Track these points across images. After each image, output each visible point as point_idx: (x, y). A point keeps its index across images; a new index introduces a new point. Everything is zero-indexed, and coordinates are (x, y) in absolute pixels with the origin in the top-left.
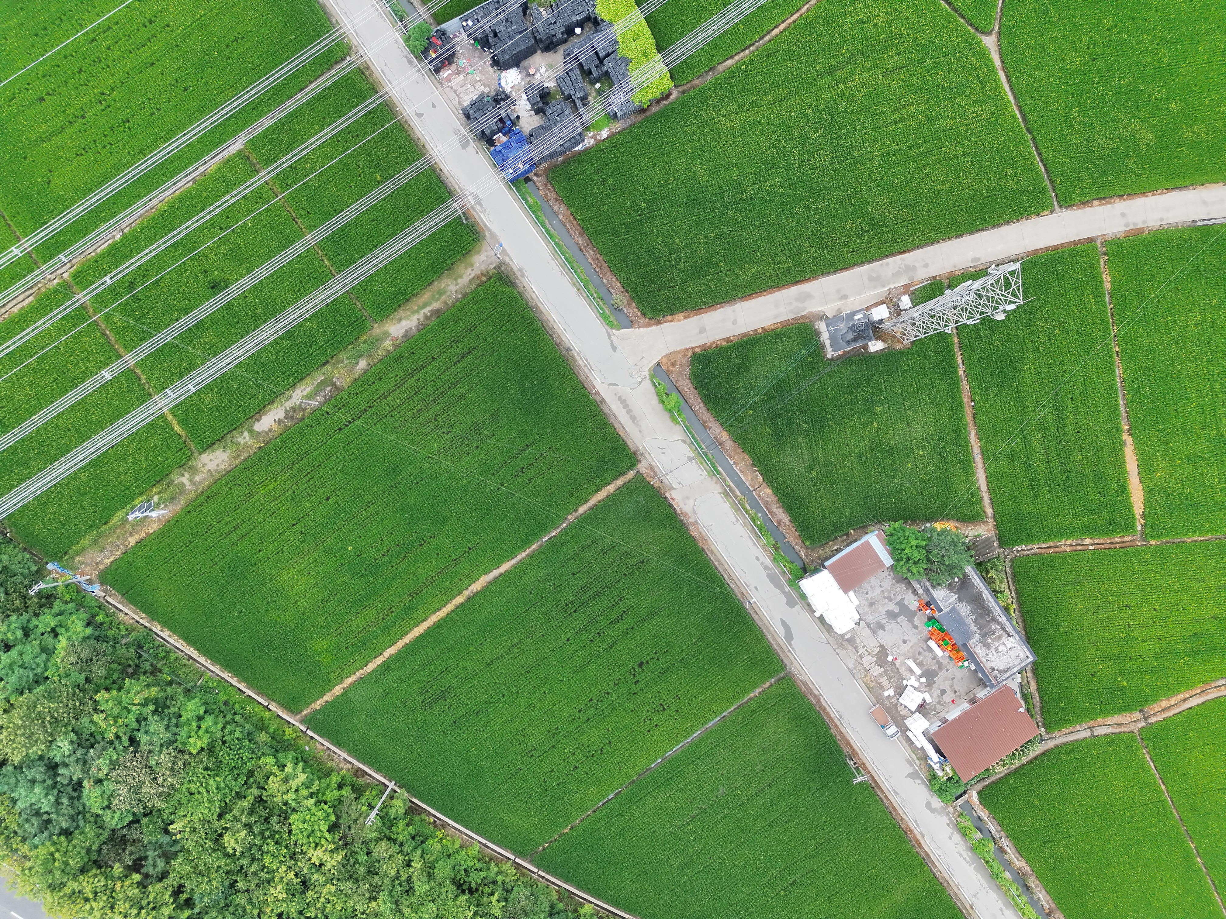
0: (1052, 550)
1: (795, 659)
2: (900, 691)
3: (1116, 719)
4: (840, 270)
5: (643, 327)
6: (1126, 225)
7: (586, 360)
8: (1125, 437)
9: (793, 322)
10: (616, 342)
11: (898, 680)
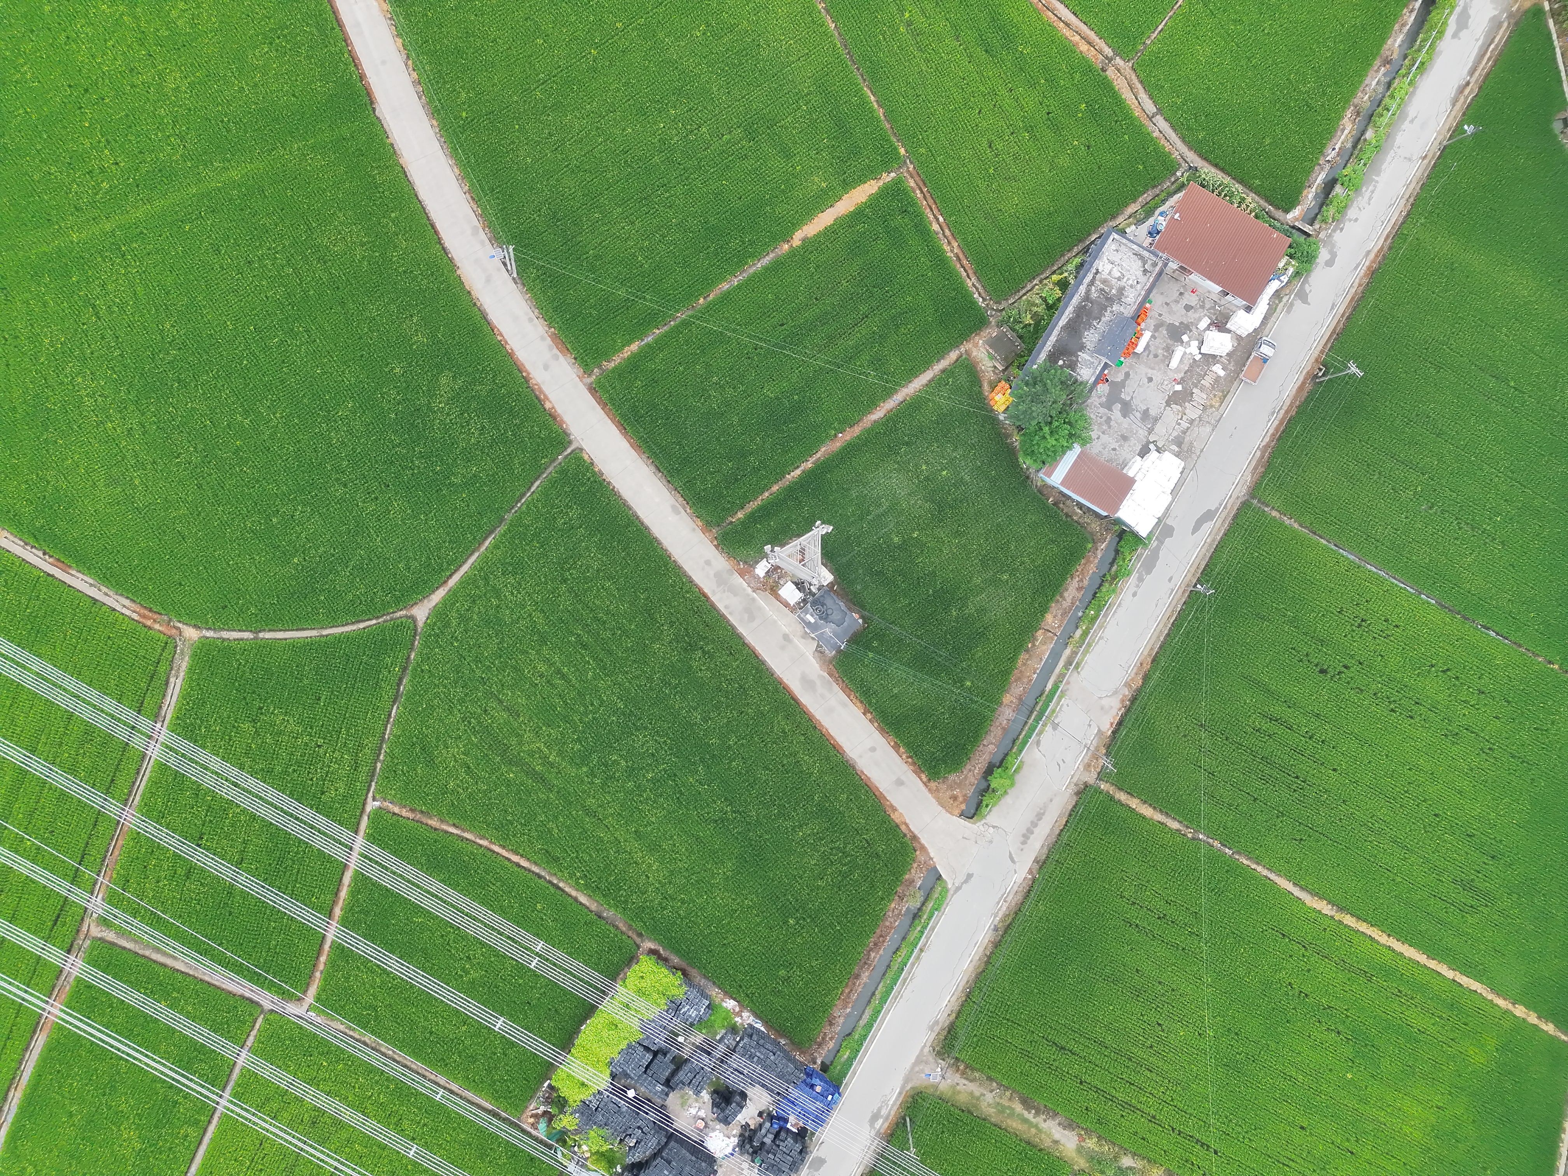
0: (965, 262)
1: (1231, 496)
2: (1210, 359)
3: (1127, 95)
4: (758, 658)
5: (928, 854)
6: (556, 358)
7: (998, 903)
8: (797, 240)
9: (840, 682)
10: (962, 878)
11: (1198, 366)
